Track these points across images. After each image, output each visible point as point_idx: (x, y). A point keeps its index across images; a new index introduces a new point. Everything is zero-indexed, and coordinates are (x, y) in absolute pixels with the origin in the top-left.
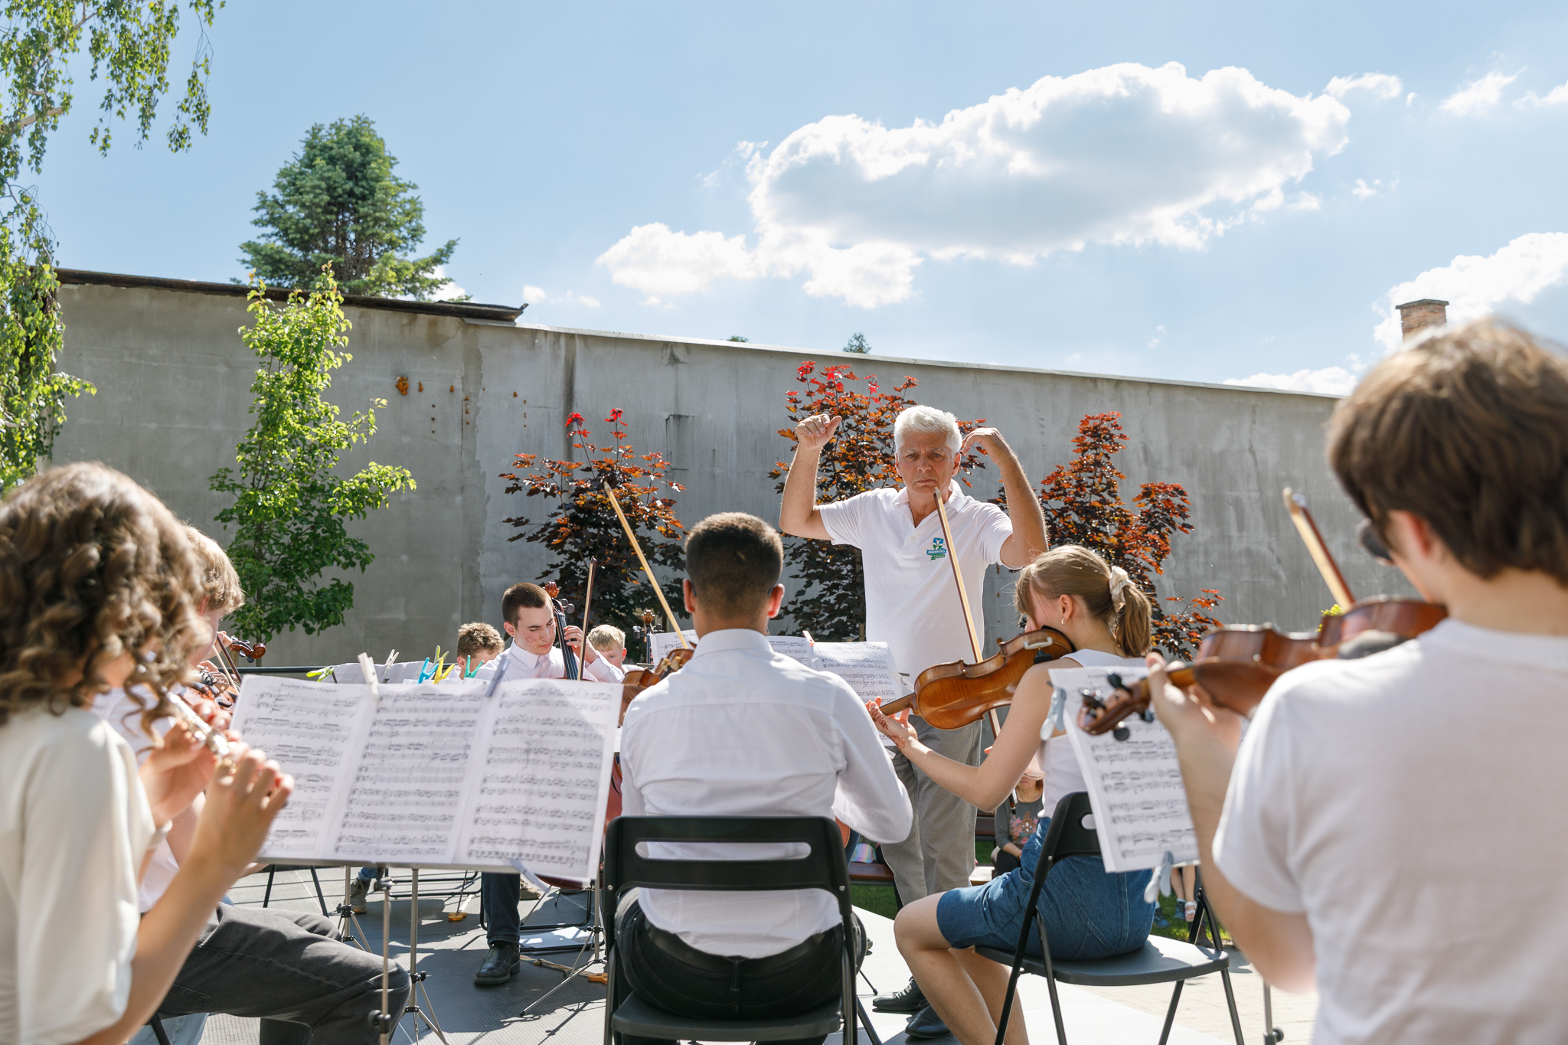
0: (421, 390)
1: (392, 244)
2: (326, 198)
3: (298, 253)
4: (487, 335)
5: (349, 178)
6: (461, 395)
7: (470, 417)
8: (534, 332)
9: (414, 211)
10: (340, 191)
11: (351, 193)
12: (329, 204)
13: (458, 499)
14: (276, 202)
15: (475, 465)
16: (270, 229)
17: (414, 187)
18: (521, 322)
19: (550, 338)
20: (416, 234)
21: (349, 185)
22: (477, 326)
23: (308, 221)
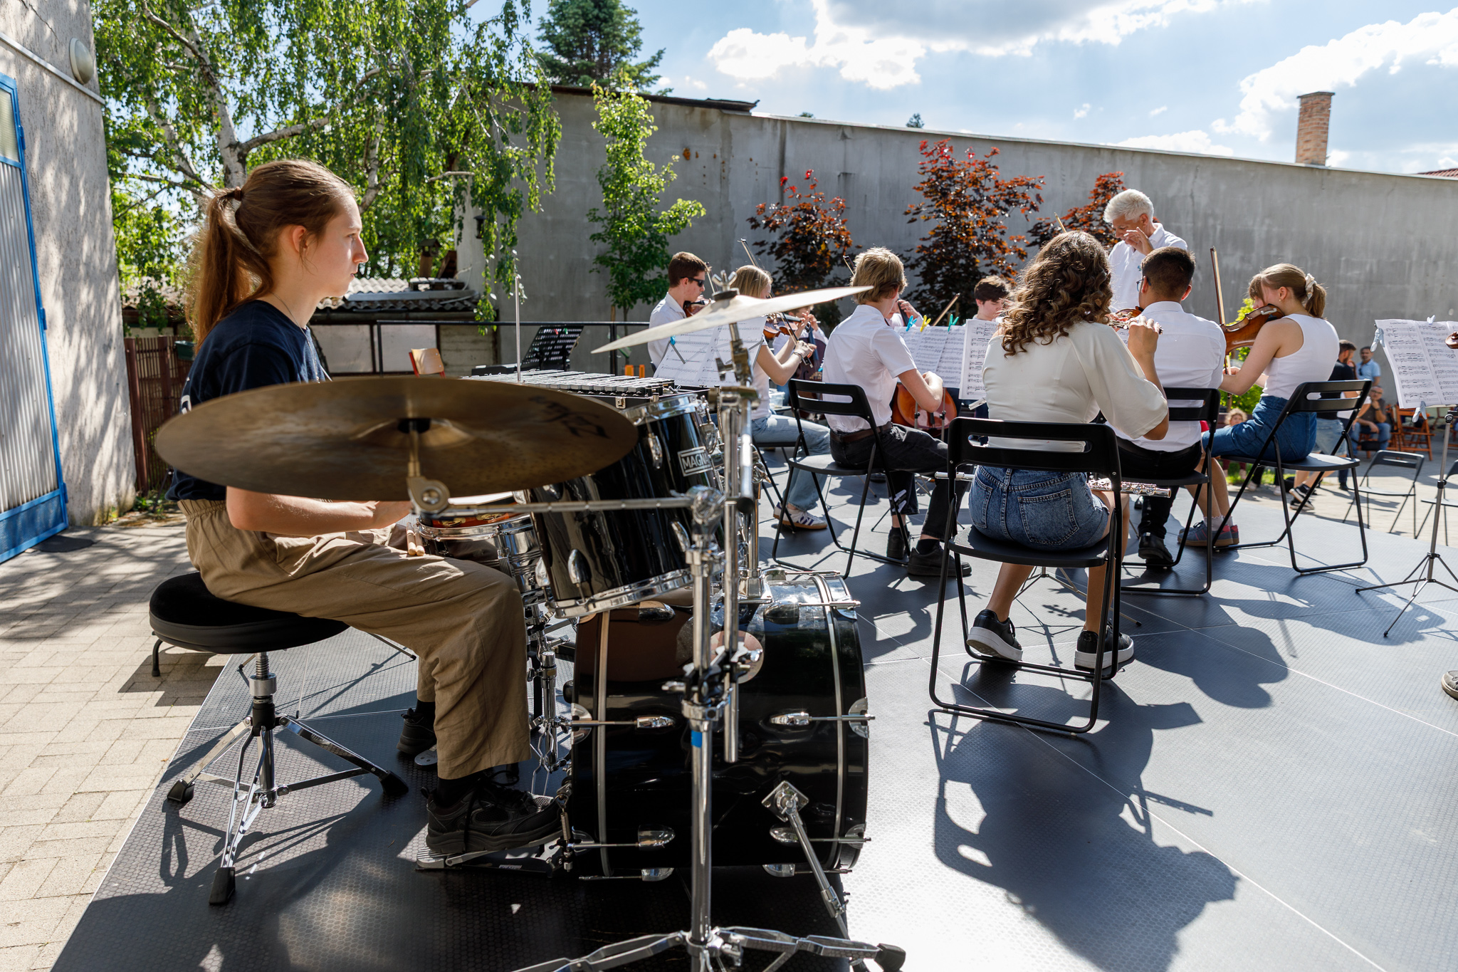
0: (697, 156)
1: (623, 53)
2: (582, 21)
3: (564, 60)
4: (735, 122)
5: (595, 7)
6: (720, 160)
7: (724, 174)
8: (762, 119)
9: (635, 29)
10: (590, 16)
11: (597, 17)
12: (584, 25)
13: (719, 225)
14: (550, 23)
15: (728, 204)
16: (547, 43)
17: (636, 12)
18: (755, 112)
19: (772, 122)
20: (637, 44)
21: (596, 12)
22: (729, 115)
23: (571, 38)
